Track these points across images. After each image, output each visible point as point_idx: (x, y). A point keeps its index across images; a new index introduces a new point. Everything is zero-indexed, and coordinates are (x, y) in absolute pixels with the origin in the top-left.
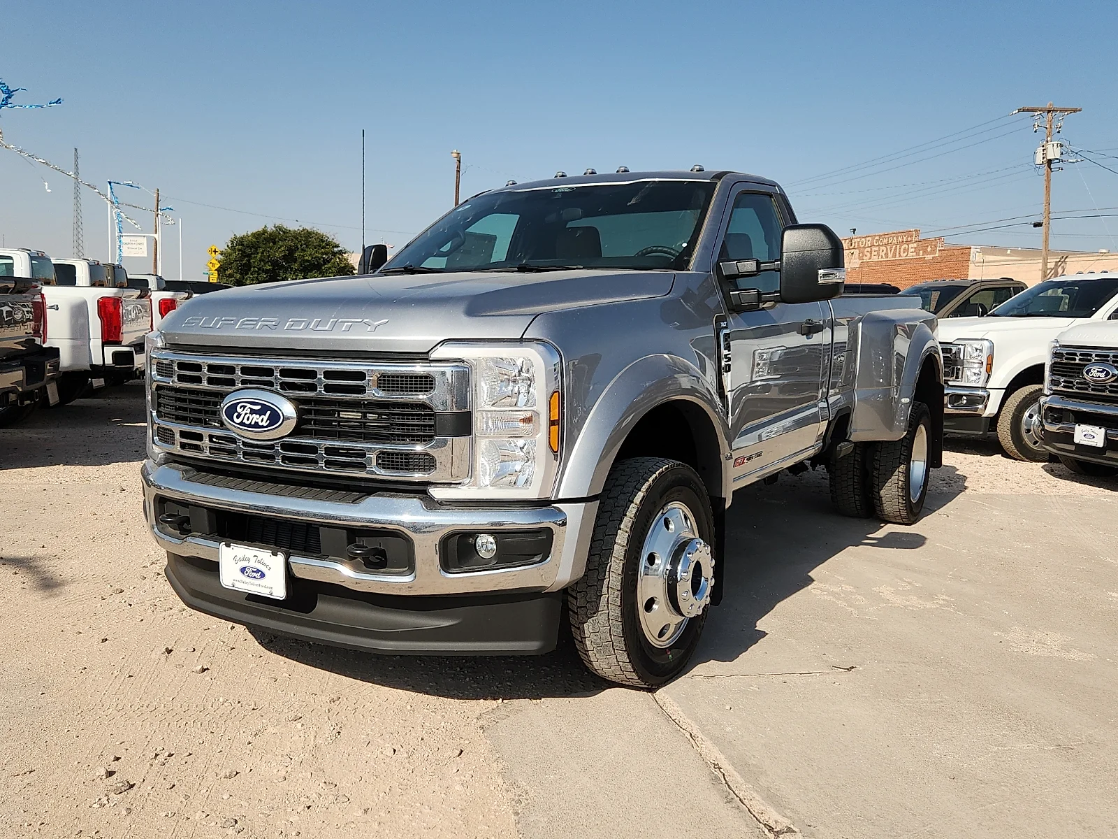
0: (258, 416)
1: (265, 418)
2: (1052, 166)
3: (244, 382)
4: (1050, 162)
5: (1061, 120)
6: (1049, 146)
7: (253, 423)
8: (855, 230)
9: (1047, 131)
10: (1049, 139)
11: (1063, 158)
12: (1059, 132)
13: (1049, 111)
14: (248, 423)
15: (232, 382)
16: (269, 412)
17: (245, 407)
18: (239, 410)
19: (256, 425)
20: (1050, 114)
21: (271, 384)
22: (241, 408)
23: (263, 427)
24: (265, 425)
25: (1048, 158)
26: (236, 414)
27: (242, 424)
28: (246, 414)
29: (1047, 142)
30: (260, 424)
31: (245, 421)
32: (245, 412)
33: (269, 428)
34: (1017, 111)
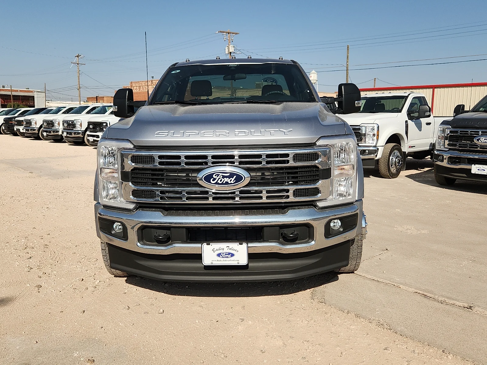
0: (228, 179)
1: (233, 179)
2: (231, 55)
3: (213, 163)
4: (230, 53)
5: (233, 37)
6: (230, 47)
7: (224, 182)
8: (153, 77)
9: (229, 41)
10: (230, 44)
11: (235, 52)
12: (232, 41)
13: (229, 33)
14: (220, 182)
15: (206, 163)
16: (235, 176)
17: (218, 175)
18: (214, 177)
19: (227, 183)
20: (229, 34)
21: (233, 163)
22: (215, 176)
23: (231, 183)
24: (232, 182)
25: (230, 52)
26: (213, 179)
27: (217, 183)
28: (219, 178)
29: (229, 45)
30: (229, 182)
31: (219, 182)
32: (219, 177)
33: (234, 184)
34: (218, 32)
